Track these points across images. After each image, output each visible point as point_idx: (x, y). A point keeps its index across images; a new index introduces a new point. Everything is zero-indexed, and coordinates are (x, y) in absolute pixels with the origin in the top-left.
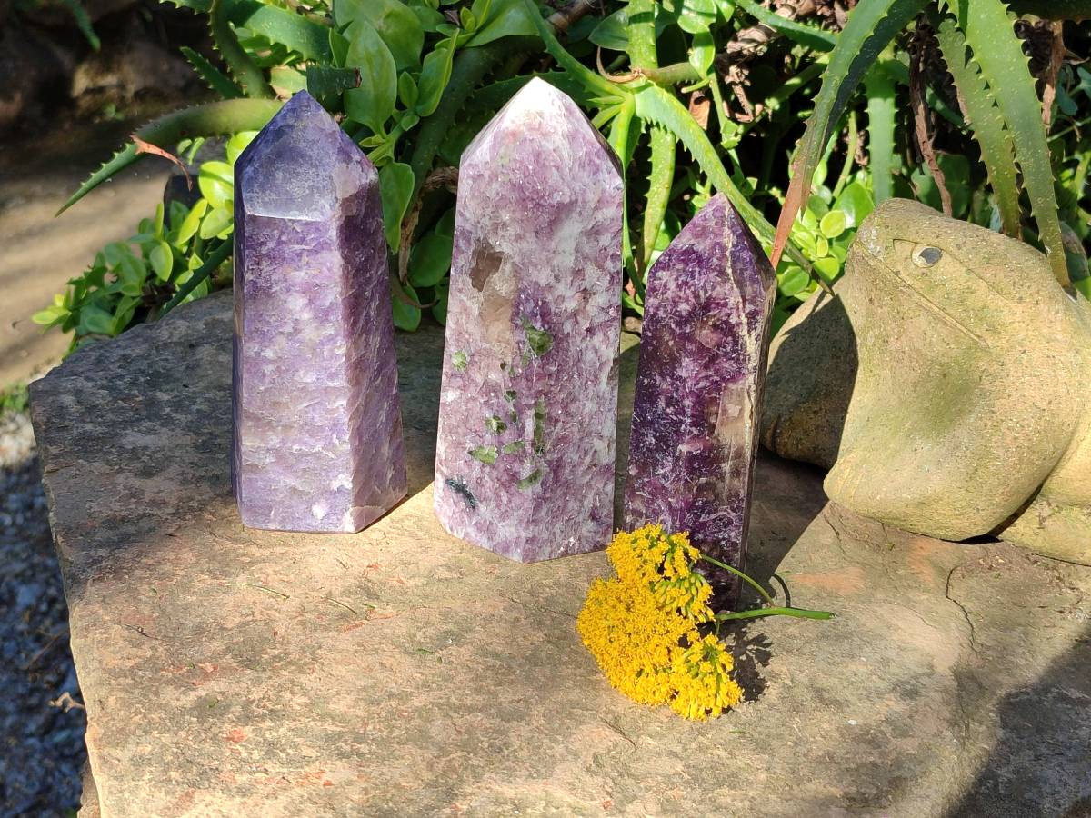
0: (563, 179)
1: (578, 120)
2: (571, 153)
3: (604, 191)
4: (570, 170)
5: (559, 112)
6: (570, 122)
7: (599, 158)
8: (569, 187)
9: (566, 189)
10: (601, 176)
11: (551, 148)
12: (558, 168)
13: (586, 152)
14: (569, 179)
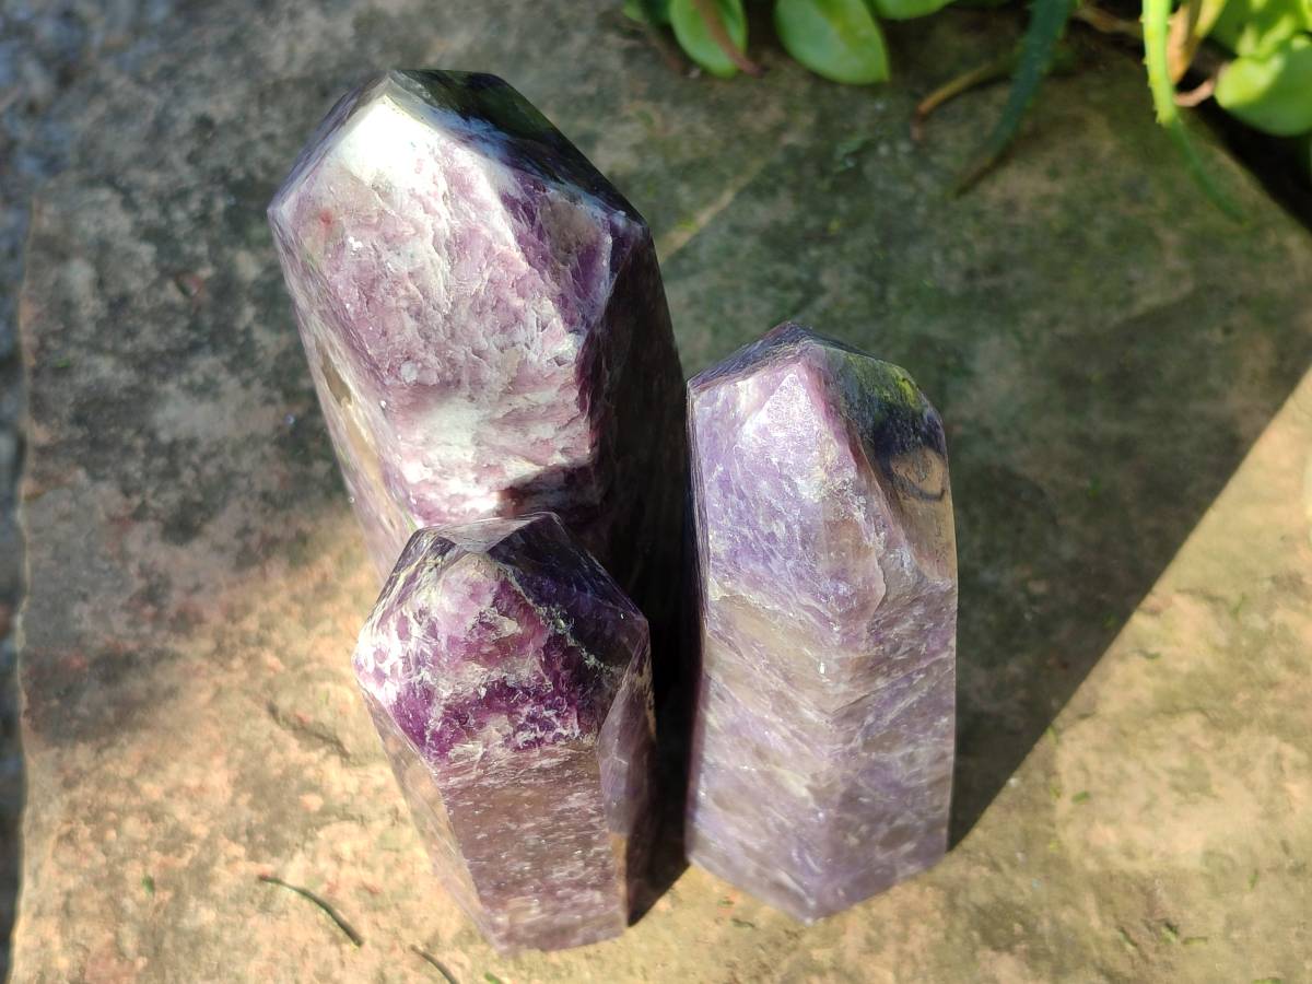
0: (427, 338)
1: (480, 207)
2: (453, 283)
3: (524, 363)
4: (447, 318)
5: (432, 188)
6: (457, 212)
7: (522, 295)
8: (438, 354)
9: (433, 359)
10: (521, 335)
11: (405, 269)
12: (418, 315)
13: (490, 281)
14: (442, 337)
